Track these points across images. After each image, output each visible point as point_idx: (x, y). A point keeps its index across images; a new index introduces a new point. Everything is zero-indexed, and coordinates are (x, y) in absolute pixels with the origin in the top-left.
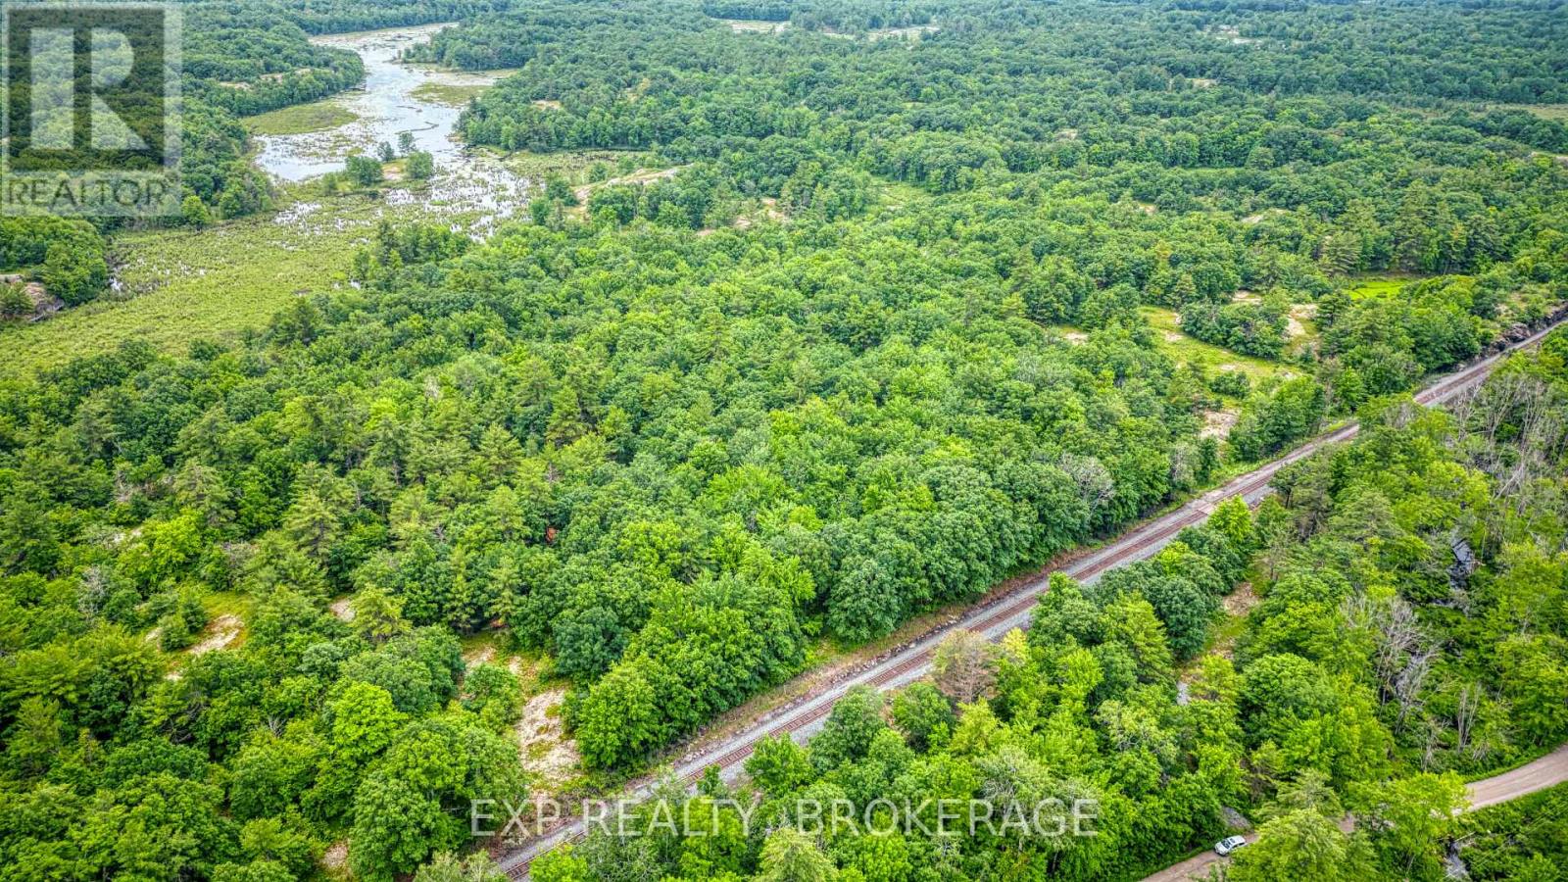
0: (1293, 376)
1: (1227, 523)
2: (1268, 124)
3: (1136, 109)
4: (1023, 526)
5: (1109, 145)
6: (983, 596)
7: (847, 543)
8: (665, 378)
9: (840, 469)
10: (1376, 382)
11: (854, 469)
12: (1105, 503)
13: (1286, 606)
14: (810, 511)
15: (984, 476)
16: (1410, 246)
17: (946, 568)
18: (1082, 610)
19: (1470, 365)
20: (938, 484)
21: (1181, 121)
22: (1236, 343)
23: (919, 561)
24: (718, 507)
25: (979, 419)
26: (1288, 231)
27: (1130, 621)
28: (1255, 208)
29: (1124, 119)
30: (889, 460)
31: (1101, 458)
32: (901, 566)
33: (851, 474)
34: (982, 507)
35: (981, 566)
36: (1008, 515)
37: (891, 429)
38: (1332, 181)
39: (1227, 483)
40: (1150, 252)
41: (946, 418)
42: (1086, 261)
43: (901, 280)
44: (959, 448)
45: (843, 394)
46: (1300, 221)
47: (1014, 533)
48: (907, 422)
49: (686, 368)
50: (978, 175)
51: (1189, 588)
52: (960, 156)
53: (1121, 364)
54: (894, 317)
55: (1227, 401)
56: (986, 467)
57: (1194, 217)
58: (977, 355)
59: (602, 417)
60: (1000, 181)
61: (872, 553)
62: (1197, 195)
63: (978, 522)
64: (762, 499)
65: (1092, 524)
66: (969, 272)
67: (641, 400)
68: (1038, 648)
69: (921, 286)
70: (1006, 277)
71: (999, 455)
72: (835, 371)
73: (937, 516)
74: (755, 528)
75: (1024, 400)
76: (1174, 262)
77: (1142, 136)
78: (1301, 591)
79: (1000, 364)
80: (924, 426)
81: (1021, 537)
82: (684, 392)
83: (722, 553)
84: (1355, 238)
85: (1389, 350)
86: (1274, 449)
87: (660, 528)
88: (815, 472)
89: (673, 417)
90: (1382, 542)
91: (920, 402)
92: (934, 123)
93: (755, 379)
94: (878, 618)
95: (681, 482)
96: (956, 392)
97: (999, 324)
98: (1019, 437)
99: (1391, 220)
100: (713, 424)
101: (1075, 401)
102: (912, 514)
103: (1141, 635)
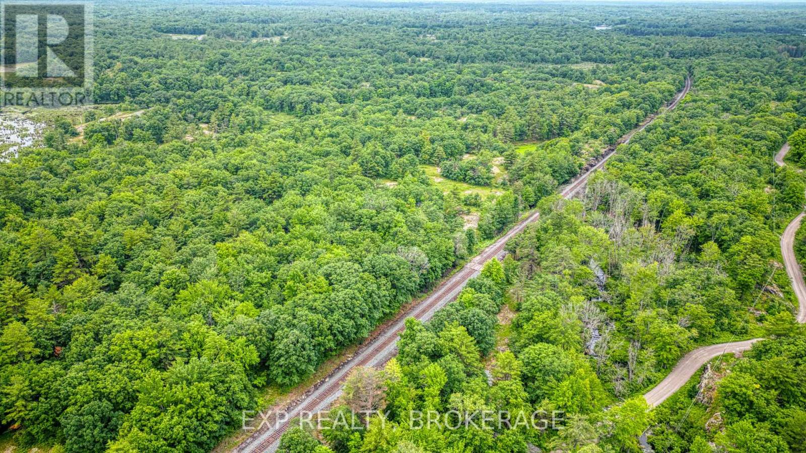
0: (500, 193)
1: (491, 273)
2: (459, 76)
3: (396, 71)
4: (384, 293)
5: (386, 89)
6: (366, 339)
7: (277, 321)
8: (141, 231)
9: (266, 275)
10: (539, 192)
11: (276, 273)
12: (425, 272)
13: (533, 315)
14: (250, 304)
15: (357, 266)
16: (535, 127)
17: (343, 327)
18: (426, 337)
19: (576, 179)
20: (330, 275)
21: (420, 76)
22: (470, 179)
23: (326, 324)
24: (185, 312)
25: (348, 233)
26: (480, 124)
27: (456, 340)
28: (463, 114)
29: (391, 77)
30: (298, 264)
31: (420, 246)
32: (314, 331)
33: (274, 277)
34: (359, 285)
35: (363, 321)
36: (375, 287)
37: (296, 245)
38: (495, 99)
39: (482, 252)
40: (420, 137)
41: (329, 235)
42: (388, 144)
43: (289, 161)
44: (339, 251)
45: (263, 228)
46: (485, 119)
47: (379, 297)
48: (306, 240)
49: (155, 224)
50: (322, 106)
51: (482, 314)
52: (311, 97)
53: (417, 195)
54: (288, 181)
55: (473, 209)
56: (357, 260)
57: (436, 120)
58: (340, 198)
59: (95, 263)
60: (335, 108)
61: (294, 325)
62: (434, 110)
63: (358, 295)
64: (215, 302)
65: (419, 285)
66: (327, 154)
67: (124, 248)
68: (406, 367)
69: (301, 163)
70: (348, 155)
71: (364, 252)
72: (256, 215)
73: (333, 295)
74: (212, 322)
75: (371, 219)
76: (432, 141)
77: (402, 84)
78: (539, 306)
79: (353, 201)
80: (316, 241)
81: (383, 299)
82: (155, 239)
83: (190, 343)
84: (511, 125)
85: (542, 175)
86: (500, 231)
87: (140, 334)
88: (250, 278)
89: (147, 256)
90: (570, 272)
91: (311, 227)
92: (294, 81)
93: (203, 225)
94: (303, 367)
95: (156, 299)
96: (332, 219)
97: (349, 179)
98: (373, 240)
99: (525, 116)
100: (177, 257)
101: (399, 216)
102: (317, 296)
103: (463, 348)
